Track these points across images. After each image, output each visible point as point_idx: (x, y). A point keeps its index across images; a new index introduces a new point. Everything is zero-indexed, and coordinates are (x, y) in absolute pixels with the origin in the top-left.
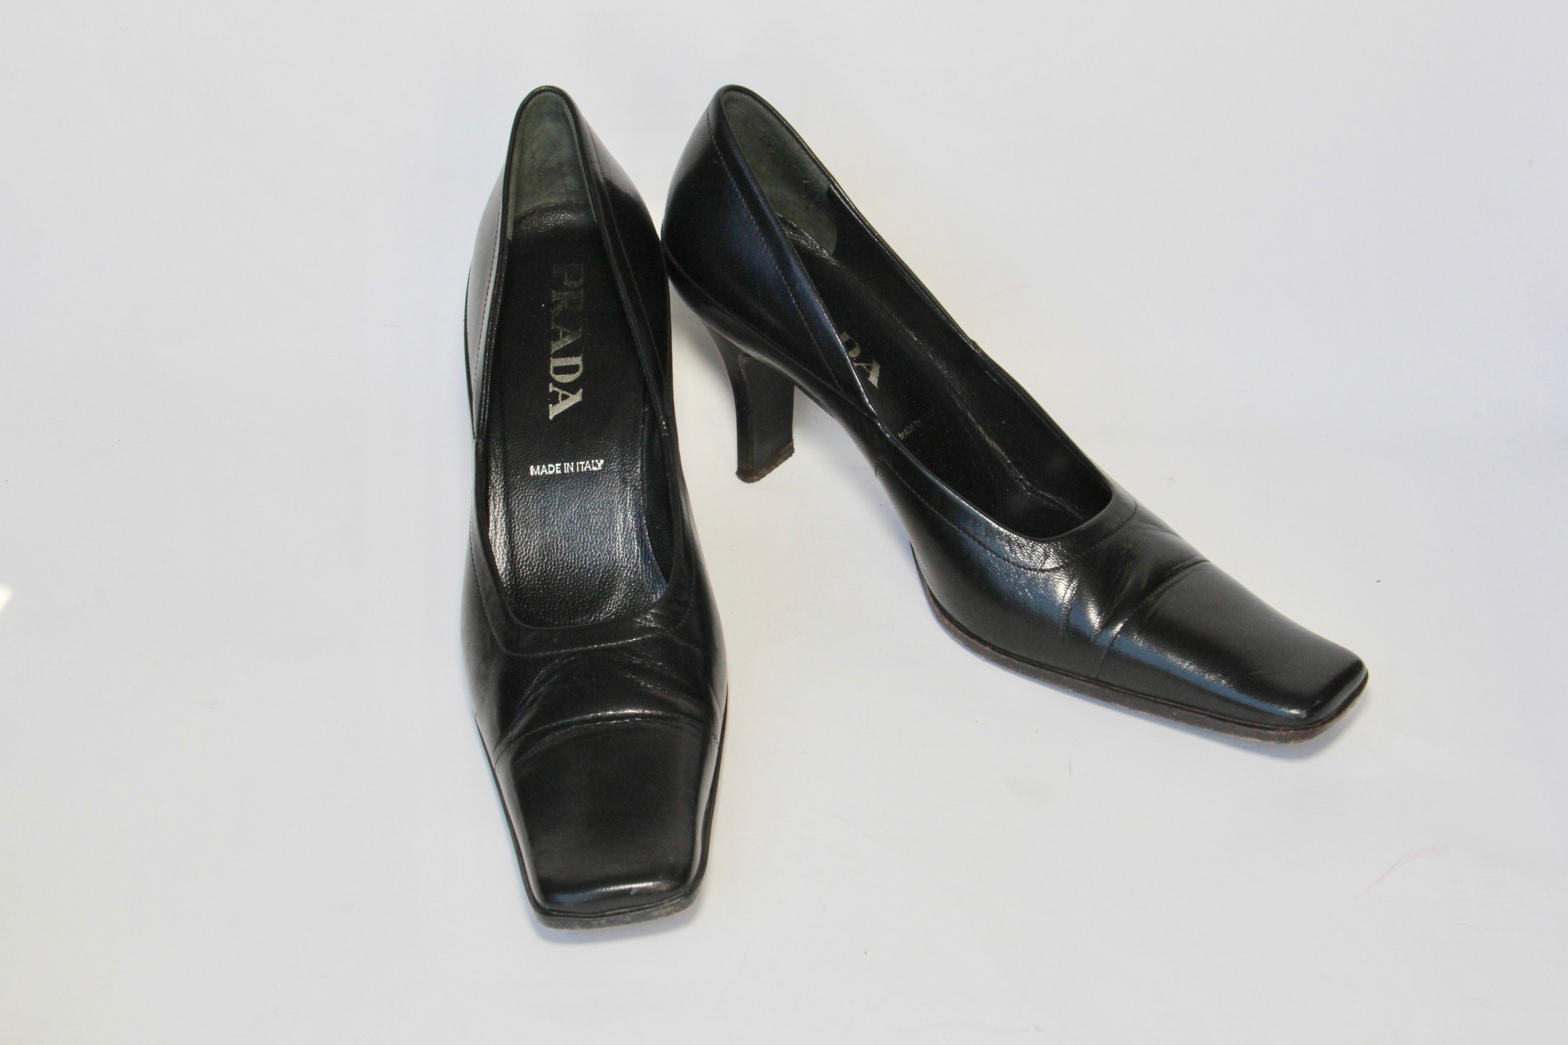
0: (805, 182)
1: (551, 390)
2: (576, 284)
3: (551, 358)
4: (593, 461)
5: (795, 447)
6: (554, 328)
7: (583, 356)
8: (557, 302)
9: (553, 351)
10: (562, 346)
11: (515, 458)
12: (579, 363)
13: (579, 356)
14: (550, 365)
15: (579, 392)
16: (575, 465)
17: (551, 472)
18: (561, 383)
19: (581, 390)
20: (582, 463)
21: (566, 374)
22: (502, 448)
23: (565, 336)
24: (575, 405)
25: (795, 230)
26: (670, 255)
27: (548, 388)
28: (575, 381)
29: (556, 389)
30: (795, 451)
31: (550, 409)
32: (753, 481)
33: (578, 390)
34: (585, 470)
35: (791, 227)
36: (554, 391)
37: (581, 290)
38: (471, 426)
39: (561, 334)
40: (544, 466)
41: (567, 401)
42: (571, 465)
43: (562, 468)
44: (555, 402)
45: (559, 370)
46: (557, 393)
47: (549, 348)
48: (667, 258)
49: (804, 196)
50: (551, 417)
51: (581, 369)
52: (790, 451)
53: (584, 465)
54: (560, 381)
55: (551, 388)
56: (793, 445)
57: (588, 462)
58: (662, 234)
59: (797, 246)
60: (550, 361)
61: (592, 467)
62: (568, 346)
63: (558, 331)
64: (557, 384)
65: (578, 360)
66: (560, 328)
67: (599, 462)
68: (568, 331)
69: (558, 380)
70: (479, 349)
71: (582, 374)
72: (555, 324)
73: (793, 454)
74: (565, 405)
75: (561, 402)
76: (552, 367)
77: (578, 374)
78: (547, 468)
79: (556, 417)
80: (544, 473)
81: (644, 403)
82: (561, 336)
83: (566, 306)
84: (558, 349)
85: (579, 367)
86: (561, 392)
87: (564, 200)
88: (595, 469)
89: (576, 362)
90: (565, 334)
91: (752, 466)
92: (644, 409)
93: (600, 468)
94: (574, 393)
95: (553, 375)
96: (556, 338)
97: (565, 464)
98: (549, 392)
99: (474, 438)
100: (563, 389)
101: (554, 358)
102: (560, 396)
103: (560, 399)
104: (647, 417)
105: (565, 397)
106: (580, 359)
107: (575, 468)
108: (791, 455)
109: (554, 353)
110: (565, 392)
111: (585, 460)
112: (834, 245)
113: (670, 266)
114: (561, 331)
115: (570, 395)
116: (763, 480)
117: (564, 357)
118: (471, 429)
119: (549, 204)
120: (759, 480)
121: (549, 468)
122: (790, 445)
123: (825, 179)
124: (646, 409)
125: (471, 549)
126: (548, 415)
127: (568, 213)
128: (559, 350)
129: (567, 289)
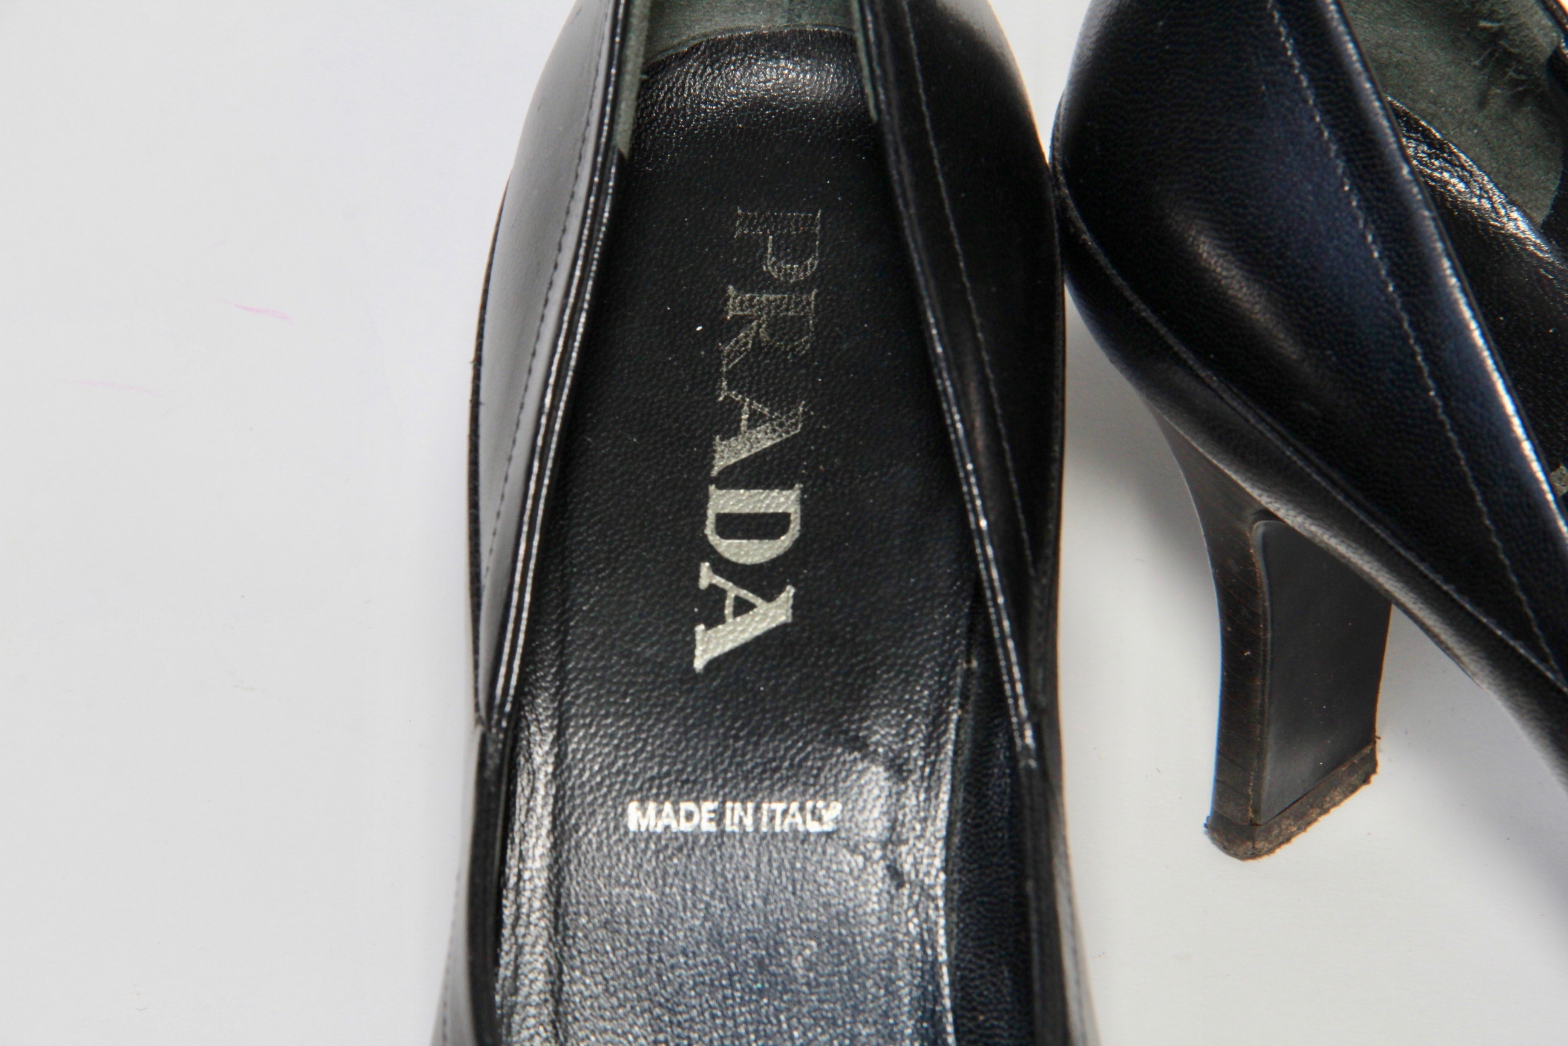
0: (1483, 24)
1: (704, 583)
2: (796, 272)
3: (712, 488)
4: (809, 805)
5: (1381, 757)
6: (726, 398)
7: (803, 491)
8: (740, 322)
9: (719, 464)
10: (744, 455)
11: (587, 774)
12: (791, 510)
13: (791, 487)
14: (706, 509)
15: (783, 595)
16: (758, 809)
17: (686, 826)
18: (735, 565)
19: (790, 591)
20: (779, 807)
21: (749, 538)
22: (553, 744)
23: (755, 427)
24: (769, 635)
25: (1438, 148)
26: (1074, 214)
27: (697, 577)
28: (774, 562)
29: (719, 581)
30: (1379, 769)
31: (698, 637)
32: (1255, 855)
33: (780, 591)
34: (786, 829)
35: (1426, 137)
36: (712, 587)
37: (809, 292)
38: (471, 683)
39: (745, 417)
40: (668, 807)
41: (747, 618)
42: (745, 810)
43: (719, 816)
44: (714, 619)
45: (731, 525)
46: (722, 593)
47: (708, 454)
48: (1065, 223)
49: (1477, 63)
50: (699, 664)
51: (795, 528)
52: (1366, 770)
53: (785, 813)
54: (734, 559)
55: (707, 577)
56: (1373, 753)
57: (795, 806)
58: (1053, 148)
59: (1438, 197)
60: (707, 497)
61: (804, 822)
62: (765, 452)
63: (737, 407)
64: (722, 566)
65: (788, 498)
66: (743, 400)
67: (827, 807)
68: (766, 411)
69: (727, 555)
70: (510, 459)
71: (797, 543)
72: (730, 389)
73: (1374, 778)
74: (743, 631)
75: (730, 620)
76: (711, 514)
77: (784, 542)
78: (677, 812)
79: (714, 665)
80: (667, 827)
81: (969, 647)
82: (744, 423)
83: (764, 335)
84: (733, 461)
85: (788, 523)
86: (733, 591)
87: (780, 22)
88: (814, 827)
89: (779, 505)
90: (756, 420)
91: (1256, 811)
92: (969, 661)
93: (829, 827)
94: (769, 598)
95: (714, 539)
96: (731, 431)
97: (729, 805)
98: (698, 590)
99: (478, 721)
100: (740, 583)
101: (719, 488)
102: (729, 603)
103: (728, 611)
104: (975, 688)
105: (743, 607)
106: (793, 497)
107: (757, 821)
108: (1366, 780)
109: (721, 473)
110: (744, 593)
111: (790, 798)
112: (1549, 202)
113: (1071, 242)
114: (746, 408)
115: (758, 601)
116: (1284, 853)
117: (747, 487)
118: (471, 691)
119: (739, 29)
120: (1270, 851)
121: (682, 813)
122: (1367, 750)
123: (1547, 22)
124: (975, 664)
125: (444, 1022)
126: (691, 655)
127: (787, 58)
128: (735, 465)
129: (768, 283)
